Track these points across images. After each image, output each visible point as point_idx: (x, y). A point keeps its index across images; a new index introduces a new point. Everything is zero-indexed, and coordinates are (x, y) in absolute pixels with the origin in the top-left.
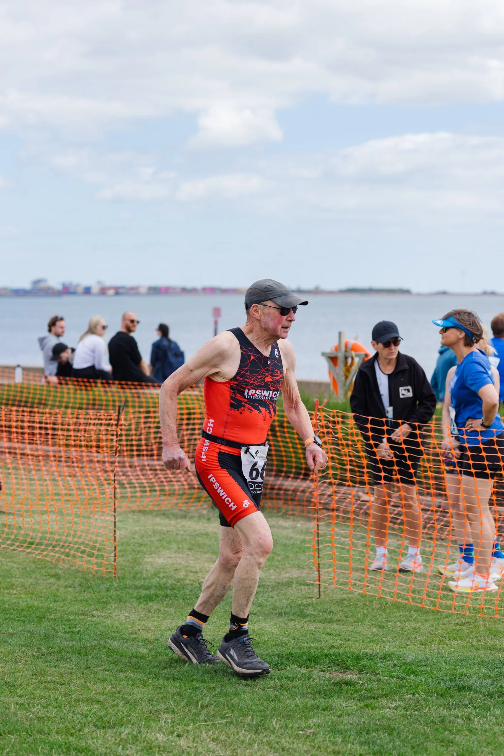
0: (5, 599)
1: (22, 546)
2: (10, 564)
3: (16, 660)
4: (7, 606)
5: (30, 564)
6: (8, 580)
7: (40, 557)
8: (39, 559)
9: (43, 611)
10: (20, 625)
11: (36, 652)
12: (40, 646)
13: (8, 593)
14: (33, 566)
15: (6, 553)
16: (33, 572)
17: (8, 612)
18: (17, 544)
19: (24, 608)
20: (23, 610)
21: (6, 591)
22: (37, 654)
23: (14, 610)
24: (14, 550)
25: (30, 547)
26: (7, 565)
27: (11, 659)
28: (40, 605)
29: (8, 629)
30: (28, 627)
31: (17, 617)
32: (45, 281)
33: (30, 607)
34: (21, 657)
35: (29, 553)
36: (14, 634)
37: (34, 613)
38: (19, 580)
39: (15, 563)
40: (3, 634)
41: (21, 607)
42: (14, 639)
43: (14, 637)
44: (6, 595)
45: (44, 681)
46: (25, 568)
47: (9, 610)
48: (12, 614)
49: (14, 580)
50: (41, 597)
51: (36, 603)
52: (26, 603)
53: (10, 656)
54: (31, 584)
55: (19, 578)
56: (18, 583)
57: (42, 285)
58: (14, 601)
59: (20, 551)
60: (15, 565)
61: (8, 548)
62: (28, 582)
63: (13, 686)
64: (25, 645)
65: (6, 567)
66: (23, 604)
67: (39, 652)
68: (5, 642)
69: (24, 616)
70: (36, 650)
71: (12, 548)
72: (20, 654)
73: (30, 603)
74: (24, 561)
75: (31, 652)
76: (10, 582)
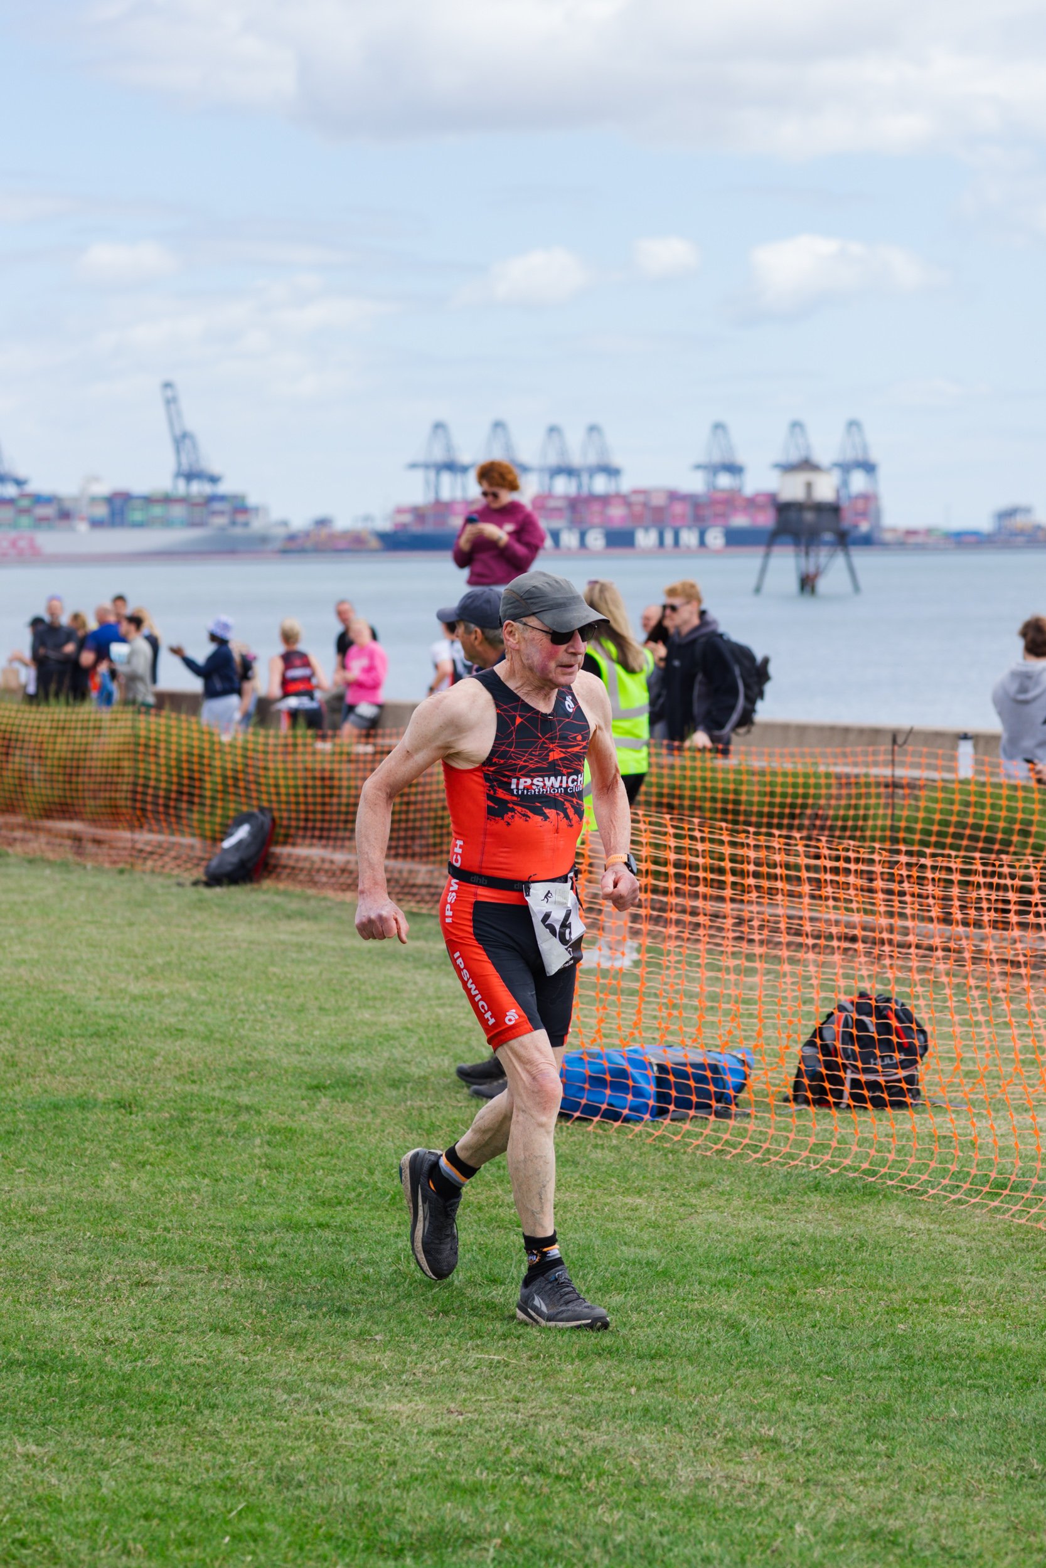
0: (940, 1330)
1: (978, 1192)
2: (950, 1239)
3: (967, 1489)
4: (944, 1349)
5: (998, 1239)
6: (946, 1280)
7: (1023, 1221)
8: (1020, 1225)
9: (1031, 1361)
10: (977, 1398)
11: (1016, 1470)
12: (1025, 1455)
13: (946, 1314)
14: (1007, 1244)
15: (941, 1209)
16: (1008, 1259)
17: (946, 1364)
18: (966, 1186)
19: (986, 1352)
20: (982, 1359)
21: (941, 1309)
22: (1020, 1474)
23: (960, 1358)
24: (959, 1202)
25: (997, 1195)
26: (943, 1241)
27: (956, 1486)
28: (1026, 1346)
29: (948, 1408)
30: (997, 1404)
31: (969, 1377)
32: (1027, 510)
33: (1000, 1352)
34: (979, 1481)
35: (997, 1209)
36: (962, 1420)
37: (1009, 1367)
38: (973, 1279)
39: (962, 1235)
40: (935, 1420)
41: (978, 1352)
42: (962, 1435)
43: (963, 1429)
44: (941, 1318)
45: (1036, 1546)
46: (987, 1250)
47: (948, 1358)
48: (956, 1369)
49: (960, 1279)
50: (1027, 1325)
51: (1014, 1342)
52: (989, 1341)
53: (954, 1478)
54: (1001, 1292)
55: (971, 1274)
56: (968, 1287)
57: (1020, 521)
58: (961, 1334)
59: (974, 1205)
60: (961, 1242)
61: (945, 1197)
62: (993, 1284)
63: (962, 1557)
64: (989, 1452)
65: (941, 1247)
66: (982, 1344)
67: (1023, 1469)
68: (940, 1441)
69: (987, 1376)
70: (1015, 1464)
71: (953, 1197)
72: (979, 1474)
73: (1001, 1339)
74: (984, 1232)
75: (1003, 1468)
76: (950, 1285)
